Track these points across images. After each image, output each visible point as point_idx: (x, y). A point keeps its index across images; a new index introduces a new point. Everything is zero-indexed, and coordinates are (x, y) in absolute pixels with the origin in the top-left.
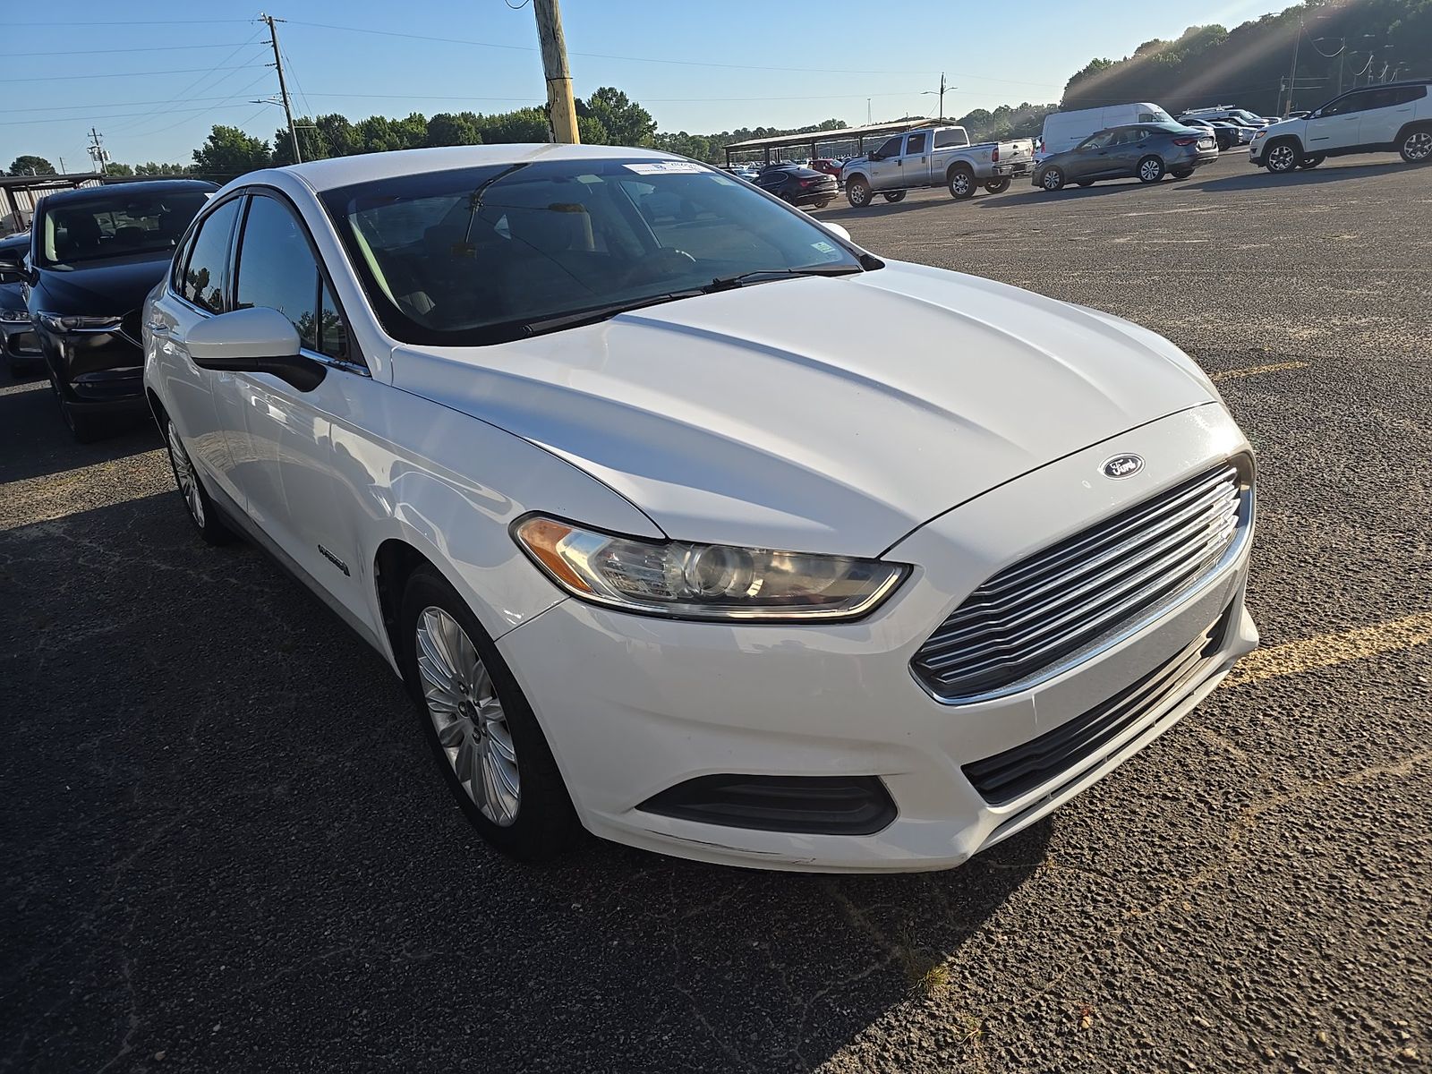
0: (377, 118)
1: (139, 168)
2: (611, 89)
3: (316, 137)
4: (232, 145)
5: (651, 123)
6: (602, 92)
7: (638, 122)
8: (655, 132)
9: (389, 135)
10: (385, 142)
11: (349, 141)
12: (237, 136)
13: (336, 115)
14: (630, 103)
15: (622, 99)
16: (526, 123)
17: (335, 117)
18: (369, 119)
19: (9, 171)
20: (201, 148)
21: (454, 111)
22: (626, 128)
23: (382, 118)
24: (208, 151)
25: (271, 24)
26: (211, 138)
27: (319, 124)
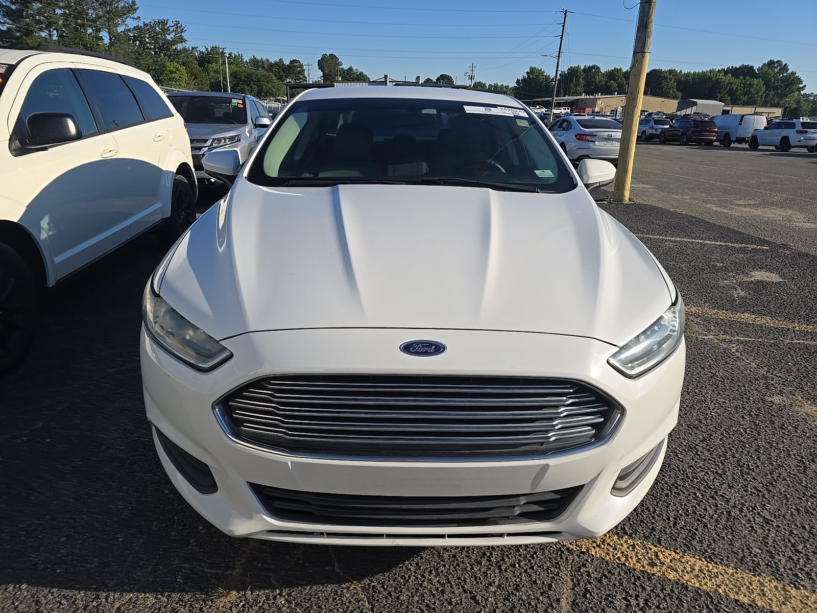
0: (618, 69)
1: (490, 85)
2: (778, 61)
3: (580, 77)
4: (537, 78)
5: (801, 86)
6: (771, 63)
7: (792, 84)
8: (802, 92)
9: (621, 79)
10: (617, 83)
11: (597, 81)
12: (540, 72)
13: (595, 65)
14: (790, 71)
15: (785, 68)
16: (710, 78)
17: (594, 67)
18: (613, 69)
19: (435, 81)
20: (521, 78)
21: (665, 68)
22: (781, 87)
23: (621, 69)
24: (524, 80)
25: (565, 14)
26: (527, 73)
27: (584, 70)
